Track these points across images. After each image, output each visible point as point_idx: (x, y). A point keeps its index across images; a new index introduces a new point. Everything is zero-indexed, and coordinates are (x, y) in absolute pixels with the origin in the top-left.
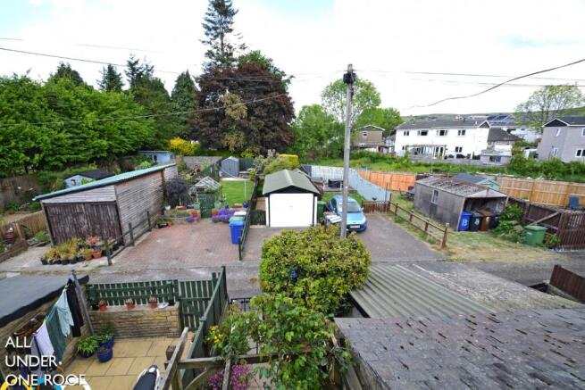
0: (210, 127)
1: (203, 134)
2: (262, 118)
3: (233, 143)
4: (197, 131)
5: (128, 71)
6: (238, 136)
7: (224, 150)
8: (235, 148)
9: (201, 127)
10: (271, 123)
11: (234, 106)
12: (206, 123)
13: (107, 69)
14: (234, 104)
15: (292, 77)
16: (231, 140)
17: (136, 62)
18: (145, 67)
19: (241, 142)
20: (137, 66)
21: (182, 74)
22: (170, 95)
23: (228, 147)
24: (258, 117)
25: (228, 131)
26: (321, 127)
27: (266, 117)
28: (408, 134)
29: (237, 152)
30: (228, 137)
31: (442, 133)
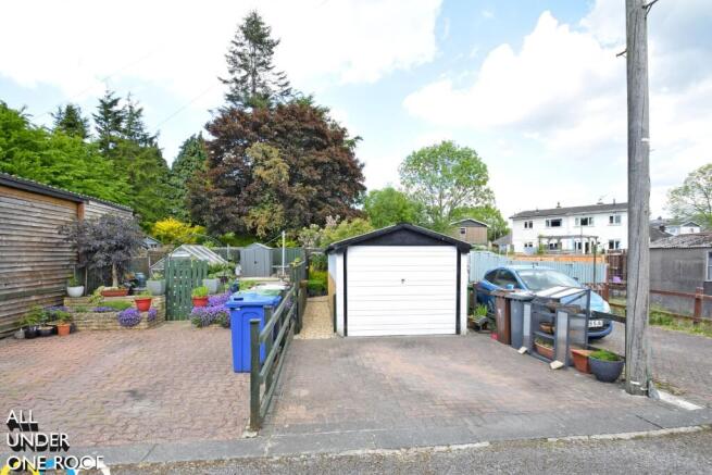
0: (226, 195)
1: (213, 206)
2: (314, 183)
3: (263, 221)
4: (203, 200)
5: (99, 115)
6: (273, 212)
7: (247, 236)
8: (267, 231)
9: (210, 195)
10: (329, 193)
11: (267, 163)
12: (218, 190)
13: (64, 110)
14: (267, 161)
15: (358, 138)
16: (261, 217)
17: (115, 102)
18: (128, 109)
19: (278, 220)
20: (115, 109)
21: (192, 138)
22: (170, 165)
23: (254, 230)
24: (306, 182)
25: (256, 204)
26: (405, 208)
27: (320, 182)
28: (531, 225)
29: (271, 238)
30: (254, 212)
31: (584, 222)
